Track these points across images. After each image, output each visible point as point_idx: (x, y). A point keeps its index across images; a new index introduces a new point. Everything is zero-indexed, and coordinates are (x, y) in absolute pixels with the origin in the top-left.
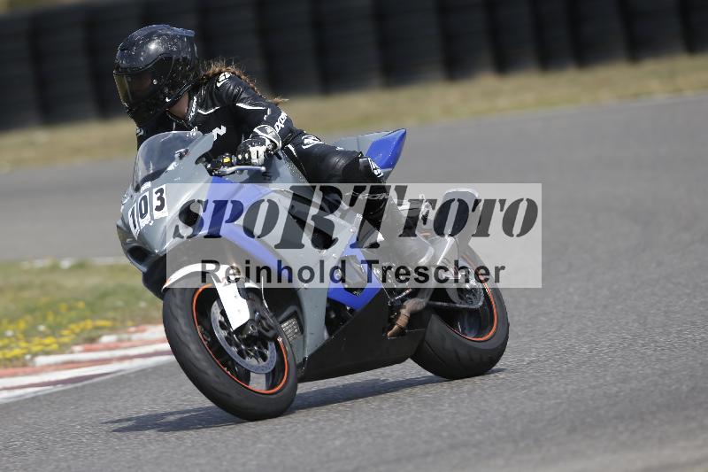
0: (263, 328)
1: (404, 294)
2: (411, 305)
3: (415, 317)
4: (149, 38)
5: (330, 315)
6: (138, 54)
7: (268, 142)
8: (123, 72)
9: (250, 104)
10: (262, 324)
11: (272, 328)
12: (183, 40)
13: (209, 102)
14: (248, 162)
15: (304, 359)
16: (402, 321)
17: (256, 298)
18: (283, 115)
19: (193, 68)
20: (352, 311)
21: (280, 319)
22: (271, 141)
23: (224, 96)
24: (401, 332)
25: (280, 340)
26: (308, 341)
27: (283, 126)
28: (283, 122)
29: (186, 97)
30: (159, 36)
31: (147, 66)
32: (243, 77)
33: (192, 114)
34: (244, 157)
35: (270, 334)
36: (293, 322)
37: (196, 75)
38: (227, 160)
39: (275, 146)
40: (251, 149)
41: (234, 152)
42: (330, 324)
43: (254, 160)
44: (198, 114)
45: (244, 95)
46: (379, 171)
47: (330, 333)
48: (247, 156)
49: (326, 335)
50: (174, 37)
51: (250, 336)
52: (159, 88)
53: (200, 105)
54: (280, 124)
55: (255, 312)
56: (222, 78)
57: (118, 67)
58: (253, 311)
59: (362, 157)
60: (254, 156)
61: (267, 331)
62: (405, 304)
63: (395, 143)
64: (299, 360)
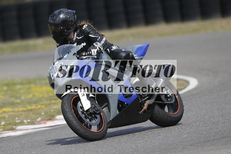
1: (146, 98)
2: (148, 102)
3: (149, 106)
4: (60, 13)
5: (119, 106)
6: (56, 19)
7: (98, 48)
8: (51, 24)
9: (93, 35)
10: (95, 109)
11: (98, 110)
12: (71, 14)
13: (80, 35)
14: (91, 55)
15: (110, 120)
16: (145, 107)
17: (93, 100)
18: (104, 39)
19: (75, 23)
20: (127, 104)
21: (102, 108)
22: (99, 48)
23: (85, 32)
24: (145, 111)
25: (102, 114)
26: (111, 114)
27: (104, 43)
28: (104, 41)
29: (73, 33)
30: (63, 12)
31: (59, 22)
32: (92, 26)
33: (75, 39)
34: (90, 53)
36: (107, 108)
37: (76, 25)
38: (84, 54)
39: (100, 49)
41: (86, 51)
42: (119, 108)
43: (93, 54)
44: (76, 39)
45: (91, 32)
46: (137, 57)
49: (118, 112)
50: (68, 13)
51: (91, 113)
52: (63, 30)
53: (77, 36)
54: (103, 42)
55: (93, 105)
56: (84, 26)
57: (50, 23)
58: (92, 105)
59: (131, 53)
60: (93, 53)
61: (97, 111)
62: (146, 102)
63: (144, 48)
64: (108, 121)
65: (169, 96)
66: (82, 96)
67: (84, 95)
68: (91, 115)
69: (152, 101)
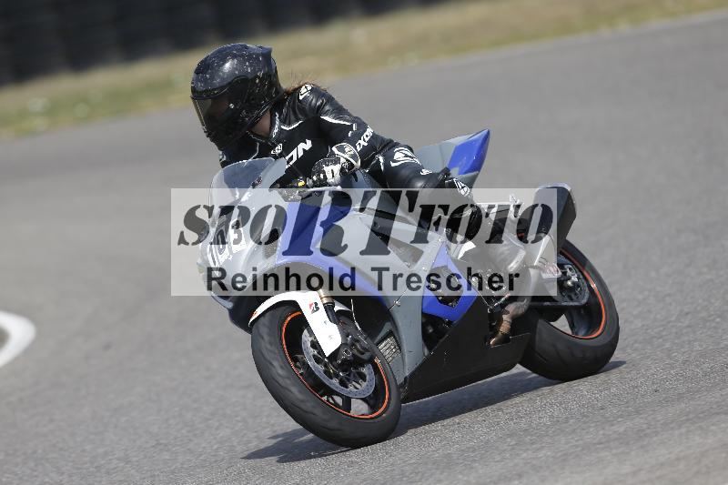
0: (358, 350)
1: (502, 300)
2: (511, 311)
3: (516, 321)
5: (427, 330)
8: (200, 96)
9: (335, 118)
10: (356, 348)
11: (367, 351)
13: (292, 117)
14: (324, 183)
15: (405, 378)
16: (505, 327)
17: (347, 321)
18: (369, 132)
21: (377, 341)
23: (307, 108)
24: (505, 339)
25: (377, 361)
26: (406, 360)
28: (367, 139)
29: (268, 115)
31: (222, 89)
34: (319, 179)
35: (366, 356)
36: (390, 341)
38: (301, 183)
40: (326, 169)
42: (428, 339)
43: (330, 180)
44: (281, 130)
45: (327, 108)
47: (430, 349)
48: (322, 176)
49: (426, 351)
51: (345, 361)
52: (237, 111)
53: (283, 121)
55: (347, 336)
56: (303, 90)
57: (194, 92)
58: (345, 335)
60: (329, 176)
61: (363, 354)
62: (505, 309)
63: (478, 145)
64: (400, 380)
65: (569, 283)
66: (314, 311)
67: (318, 309)
68: (345, 367)
69: (522, 303)
